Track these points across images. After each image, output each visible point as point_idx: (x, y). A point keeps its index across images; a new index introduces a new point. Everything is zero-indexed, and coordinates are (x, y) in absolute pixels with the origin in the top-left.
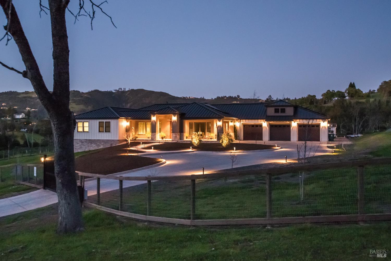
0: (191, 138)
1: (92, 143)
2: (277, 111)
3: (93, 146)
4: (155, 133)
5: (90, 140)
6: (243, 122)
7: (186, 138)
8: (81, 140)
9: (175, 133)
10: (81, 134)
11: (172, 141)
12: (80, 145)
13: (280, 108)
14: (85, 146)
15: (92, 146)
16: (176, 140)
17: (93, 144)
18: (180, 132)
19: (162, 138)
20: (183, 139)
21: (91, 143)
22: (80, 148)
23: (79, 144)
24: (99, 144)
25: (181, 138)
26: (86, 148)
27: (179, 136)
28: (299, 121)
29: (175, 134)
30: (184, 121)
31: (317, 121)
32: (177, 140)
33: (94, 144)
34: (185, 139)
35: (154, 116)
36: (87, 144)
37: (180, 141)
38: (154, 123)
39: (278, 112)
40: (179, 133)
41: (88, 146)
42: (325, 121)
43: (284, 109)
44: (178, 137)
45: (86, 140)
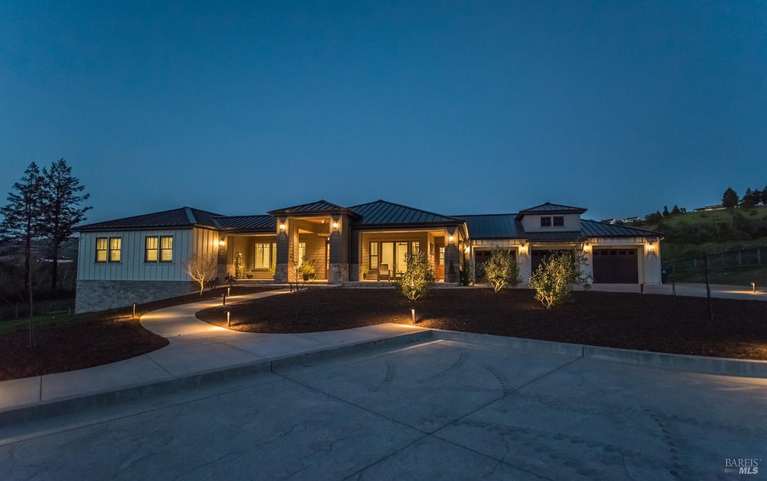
0: (376, 278)
1: (128, 291)
2: (545, 222)
3: (130, 298)
4: (285, 264)
5: (122, 282)
6: (476, 245)
7: (364, 278)
8: (103, 283)
9: (336, 264)
10: (103, 267)
11: (329, 283)
12: (98, 295)
13: (552, 217)
14: (111, 296)
15: (128, 298)
16: (339, 282)
17: (129, 293)
18: (349, 262)
19: (306, 277)
20: (357, 279)
21: (126, 290)
22: (100, 302)
23: (96, 293)
24: (143, 292)
25: (353, 275)
26: (113, 302)
27: (348, 272)
28: (596, 242)
29: (338, 266)
30: (360, 233)
31: (635, 242)
32: (343, 281)
33: (133, 293)
34: (362, 280)
35: (283, 222)
36: (115, 291)
37: (349, 285)
38: (284, 239)
39: (549, 224)
40: (348, 264)
41: (119, 298)
42: (653, 241)
43: (562, 219)
44: (345, 273)
45: (113, 283)
